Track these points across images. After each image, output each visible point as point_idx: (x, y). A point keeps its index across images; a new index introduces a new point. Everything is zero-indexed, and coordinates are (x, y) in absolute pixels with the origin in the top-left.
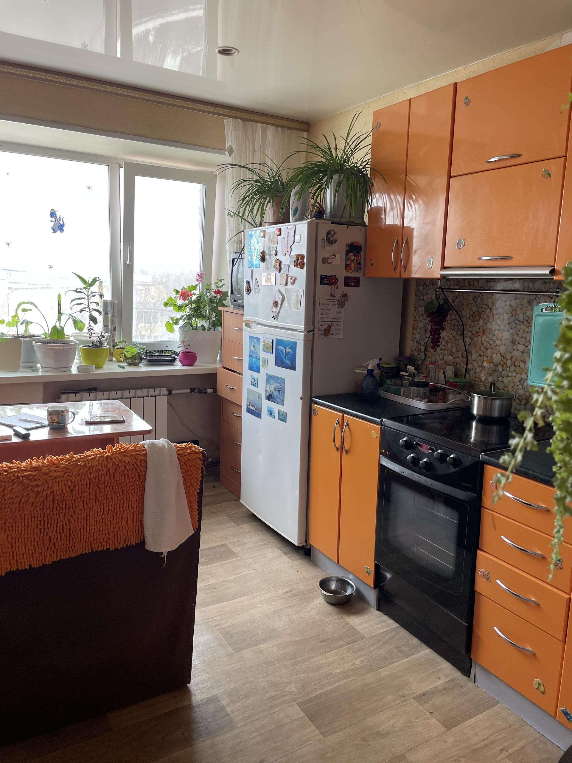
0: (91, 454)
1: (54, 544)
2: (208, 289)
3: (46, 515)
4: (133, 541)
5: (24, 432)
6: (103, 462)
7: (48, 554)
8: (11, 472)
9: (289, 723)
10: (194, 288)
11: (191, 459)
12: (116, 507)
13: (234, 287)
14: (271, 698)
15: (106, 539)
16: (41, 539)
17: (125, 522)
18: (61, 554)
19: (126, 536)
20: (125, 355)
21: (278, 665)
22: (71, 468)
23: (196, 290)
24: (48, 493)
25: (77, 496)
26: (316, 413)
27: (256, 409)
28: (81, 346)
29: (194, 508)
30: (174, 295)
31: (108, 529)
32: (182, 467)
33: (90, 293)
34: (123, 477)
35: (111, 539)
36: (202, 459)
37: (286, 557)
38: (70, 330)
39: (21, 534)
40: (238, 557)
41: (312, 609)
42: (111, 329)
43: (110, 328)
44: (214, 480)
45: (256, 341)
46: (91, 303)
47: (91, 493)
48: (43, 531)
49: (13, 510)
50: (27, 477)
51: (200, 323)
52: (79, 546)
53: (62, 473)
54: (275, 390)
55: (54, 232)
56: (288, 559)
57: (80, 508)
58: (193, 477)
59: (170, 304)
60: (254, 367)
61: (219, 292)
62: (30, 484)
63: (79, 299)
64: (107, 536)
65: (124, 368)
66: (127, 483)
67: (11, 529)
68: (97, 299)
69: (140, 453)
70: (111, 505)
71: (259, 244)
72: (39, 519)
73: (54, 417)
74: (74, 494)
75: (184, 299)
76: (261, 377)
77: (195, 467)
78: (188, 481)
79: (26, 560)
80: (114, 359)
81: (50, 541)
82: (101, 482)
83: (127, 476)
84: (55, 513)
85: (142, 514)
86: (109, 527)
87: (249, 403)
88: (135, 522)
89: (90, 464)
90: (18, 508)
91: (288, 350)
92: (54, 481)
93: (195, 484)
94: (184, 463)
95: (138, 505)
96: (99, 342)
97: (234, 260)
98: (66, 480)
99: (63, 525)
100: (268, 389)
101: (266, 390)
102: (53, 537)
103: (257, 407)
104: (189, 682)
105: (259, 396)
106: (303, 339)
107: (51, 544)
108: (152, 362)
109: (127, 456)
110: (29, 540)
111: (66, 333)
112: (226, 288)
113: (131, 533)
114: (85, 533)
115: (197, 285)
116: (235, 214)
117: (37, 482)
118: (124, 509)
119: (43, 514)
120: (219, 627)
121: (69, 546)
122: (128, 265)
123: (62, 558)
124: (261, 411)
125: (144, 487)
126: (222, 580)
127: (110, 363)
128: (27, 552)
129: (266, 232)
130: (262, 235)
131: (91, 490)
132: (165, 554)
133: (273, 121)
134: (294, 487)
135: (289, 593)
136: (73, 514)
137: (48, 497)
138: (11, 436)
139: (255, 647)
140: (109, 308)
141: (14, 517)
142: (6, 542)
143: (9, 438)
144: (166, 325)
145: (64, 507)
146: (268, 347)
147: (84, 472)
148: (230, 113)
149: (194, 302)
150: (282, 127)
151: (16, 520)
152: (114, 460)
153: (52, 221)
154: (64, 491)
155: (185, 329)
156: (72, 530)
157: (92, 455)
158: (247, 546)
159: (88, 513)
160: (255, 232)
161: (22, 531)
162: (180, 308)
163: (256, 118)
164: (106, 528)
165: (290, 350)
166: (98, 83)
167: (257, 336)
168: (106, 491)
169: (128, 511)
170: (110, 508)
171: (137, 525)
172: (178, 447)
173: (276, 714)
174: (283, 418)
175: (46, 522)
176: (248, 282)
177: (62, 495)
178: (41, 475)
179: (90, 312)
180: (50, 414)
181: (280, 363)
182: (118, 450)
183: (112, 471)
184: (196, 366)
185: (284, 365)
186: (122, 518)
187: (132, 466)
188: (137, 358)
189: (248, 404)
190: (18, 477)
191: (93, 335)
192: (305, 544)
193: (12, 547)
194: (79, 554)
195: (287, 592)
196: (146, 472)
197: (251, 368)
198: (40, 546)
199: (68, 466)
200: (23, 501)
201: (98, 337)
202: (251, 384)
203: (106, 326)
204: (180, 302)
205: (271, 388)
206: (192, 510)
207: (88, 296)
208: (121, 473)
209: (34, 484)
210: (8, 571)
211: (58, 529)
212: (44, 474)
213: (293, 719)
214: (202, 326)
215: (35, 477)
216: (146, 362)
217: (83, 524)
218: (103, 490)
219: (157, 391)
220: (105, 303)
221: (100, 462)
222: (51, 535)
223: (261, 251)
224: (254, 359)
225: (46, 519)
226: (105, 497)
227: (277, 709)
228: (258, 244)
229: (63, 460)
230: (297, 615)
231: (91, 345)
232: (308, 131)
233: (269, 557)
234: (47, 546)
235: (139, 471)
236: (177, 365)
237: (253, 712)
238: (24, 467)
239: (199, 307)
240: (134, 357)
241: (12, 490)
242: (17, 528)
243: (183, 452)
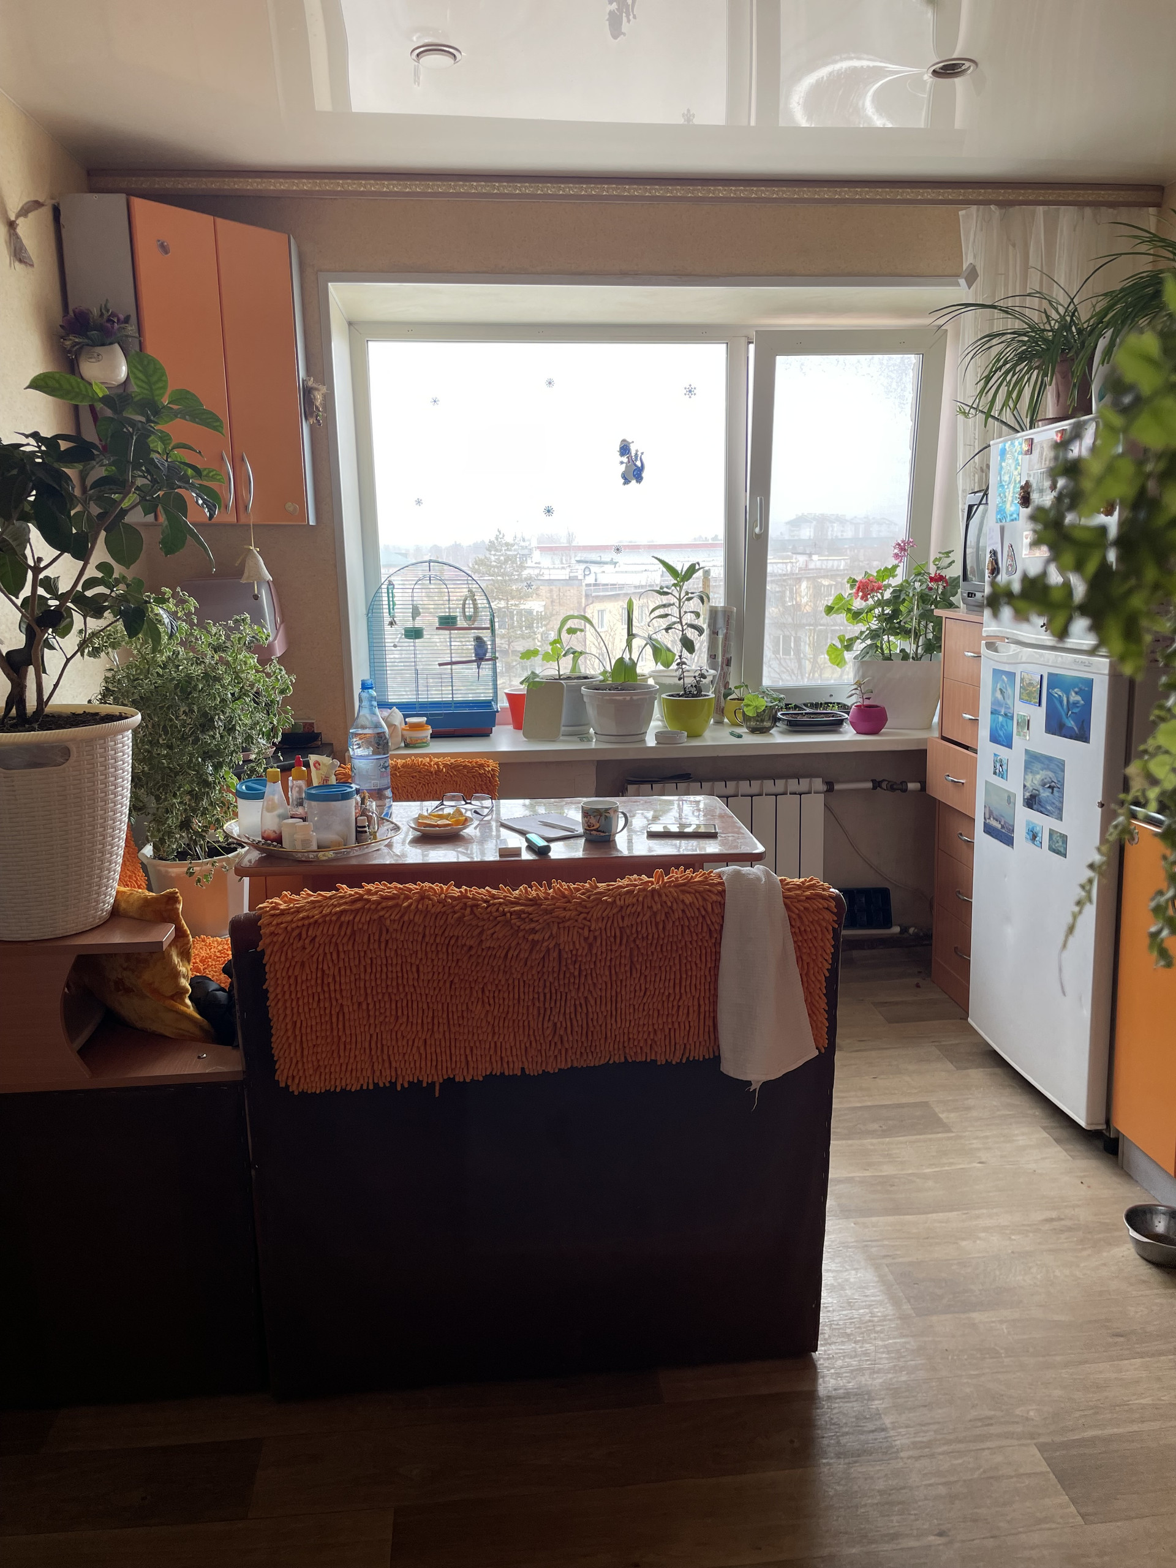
0: (626, 883)
1: (561, 1037)
2: (919, 574)
3: (548, 984)
4: (699, 1053)
5: (541, 843)
6: (646, 901)
7: (551, 1053)
8: (494, 904)
9: (1012, 1477)
10: (891, 572)
11: (811, 909)
12: (667, 984)
13: (972, 567)
14: (979, 1420)
15: (649, 1042)
16: (540, 1026)
17: (685, 1016)
18: (573, 1058)
19: (685, 1041)
20: (744, 712)
21: (1006, 1360)
22: (589, 905)
23: (894, 576)
24: (551, 946)
25: (599, 957)
26: (1134, 839)
27: (1003, 827)
28: (664, 696)
29: (818, 1006)
30: (847, 591)
31: (653, 1024)
32: (793, 923)
33: (683, 594)
34: (680, 932)
35: (658, 1043)
36: (836, 910)
37: (1058, 1148)
38: (647, 666)
39: (508, 1013)
40: (950, 1131)
41: (1104, 1265)
42: (722, 663)
43: (720, 660)
44: (920, 972)
45: (1006, 679)
46: (686, 612)
47: (623, 954)
48: (542, 1011)
49: (496, 969)
50: (518, 914)
51: (897, 644)
52: (602, 1048)
53: (575, 913)
54: (1043, 785)
55: (625, 484)
56: (1065, 1153)
57: (604, 978)
58: (816, 945)
59: (838, 609)
60: (1000, 736)
61: (941, 578)
62: (522, 927)
63: (664, 606)
64: (652, 1036)
65: (740, 736)
66: (688, 943)
67: (492, 1002)
68: (694, 604)
69: (713, 889)
70: (658, 979)
71: (1019, 468)
72: (536, 991)
73: (593, 821)
74: (594, 951)
75: (865, 598)
76: (1015, 757)
77: (820, 925)
78: (805, 951)
79: (515, 1059)
80: (726, 720)
81: (555, 1032)
82: (640, 937)
83: (686, 930)
84: (562, 982)
85: (715, 1003)
86: (655, 1022)
87: (990, 814)
88: (702, 1016)
89: (622, 902)
90: (502, 967)
91: (1074, 698)
92: (561, 925)
93: (820, 959)
94: (798, 914)
95: (707, 987)
96: (695, 686)
97: (970, 507)
98: (581, 926)
99: (575, 1004)
100: (1028, 784)
101: (1025, 786)
102: (559, 1025)
103: (1005, 822)
104: (815, 1350)
105: (1010, 799)
106: (1106, 671)
107: (556, 1039)
108: (796, 726)
109: (689, 893)
110: (521, 1024)
111: (639, 670)
112: (956, 571)
113: (696, 1037)
114: (614, 1027)
115: (895, 567)
116: (971, 407)
117: (533, 925)
118: (683, 991)
119: (542, 982)
120: (889, 1261)
121: (585, 1045)
122: (758, 536)
123: (575, 1065)
124: (1013, 831)
125: (718, 953)
126: (910, 1171)
127: (718, 727)
128: (518, 1046)
129: (1035, 441)
130: (1025, 448)
131: (623, 947)
132: (756, 1086)
133: (1071, 195)
134: (1080, 999)
135: (1055, 1223)
136: (592, 989)
137: (551, 952)
138: (519, 849)
139: (963, 1316)
140: (721, 622)
141: (496, 982)
142: (484, 1023)
143: (517, 852)
144: (828, 651)
145: (576, 973)
146: (1031, 691)
147: (611, 915)
148: (972, 194)
149: (888, 603)
150: (1095, 204)
151: (500, 988)
152: (664, 898)
153: (622, 463)
154: (577, 946)
155: (866, 659)
156: (591, 1016)
157: (628, 886)
158: (974, 1114)
159: (619, 990)
160: (1012, 444)
161: (509, 1006)
162: (856, 615)
163: (1031, 195)
164: (650, 1023)
165: (1078, 698)
166: (702, 185)
167: (1007, 668)
168: (649, 953)
169: (689, 995)
170: (656, 986)
171: (707, 1023)
172: (788, 884)
173: (986, 1452)
174: (1059, 846)
175: (548, 996)
176: (994, 553)
177: (574, 952)
178: (541, 913)
179: (683, 631)
180: (586, 813)
181: (1055, 726)
182: (672, 881)
183: (660, 917)
184: (886, 734)
185: (1064, 731)
186: (679, 1006)
187: (697, 912)
188: (767, 718)
189: (987, 816)
190: (504, 914)
191: (685, 674)
192: (1104, 1127)
193: (494, 1033)
194: (602, 1062)
195: (1050, 1220)
196: (722, 926)
197: (994, 739)
198: (538, 1038)
199: (584, 901)
200: (510, 955)
201: (695, 677)
202: (995, 773)
203: (712, 657)
204: (858, 604)
205: (1035, 780)
206: (813, 1008)
207: (680, 600)
208: (677, 923)
209: (527, 928)
210: (488, 1073)
211: (568, 1011)
212: (546, 912)
213: (1022, 1471)
214: (902, 651)
215: (531, 916)
216: (785, 727)
217: (609, 1008)
218: (642, 951)
219: (804, 783)
220: (714, 613)
221: (641, 899)
222: (556, 1020)
223: (1023, 483)
224: (1001, 718)
225: (547, 990)
226: (648, 965)
227: (988, 1444)
228: (1016, 469)
229: (580, 890)
230: (1067, 1272)
231: (681, 693)
232: (1158, 205)
233: (1021, 1143)
234: (550, 1038)
235: (709, 922)
236: (846, 733)
237: (939, 1437)
238: (515, 898)
239: (896, 613)
240: (760, 717)
241: (493, 934)
242: (501, 1001)
243: (797, 895)
